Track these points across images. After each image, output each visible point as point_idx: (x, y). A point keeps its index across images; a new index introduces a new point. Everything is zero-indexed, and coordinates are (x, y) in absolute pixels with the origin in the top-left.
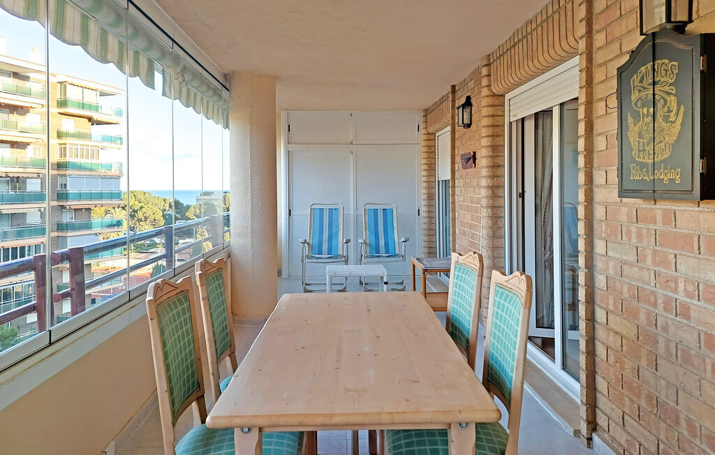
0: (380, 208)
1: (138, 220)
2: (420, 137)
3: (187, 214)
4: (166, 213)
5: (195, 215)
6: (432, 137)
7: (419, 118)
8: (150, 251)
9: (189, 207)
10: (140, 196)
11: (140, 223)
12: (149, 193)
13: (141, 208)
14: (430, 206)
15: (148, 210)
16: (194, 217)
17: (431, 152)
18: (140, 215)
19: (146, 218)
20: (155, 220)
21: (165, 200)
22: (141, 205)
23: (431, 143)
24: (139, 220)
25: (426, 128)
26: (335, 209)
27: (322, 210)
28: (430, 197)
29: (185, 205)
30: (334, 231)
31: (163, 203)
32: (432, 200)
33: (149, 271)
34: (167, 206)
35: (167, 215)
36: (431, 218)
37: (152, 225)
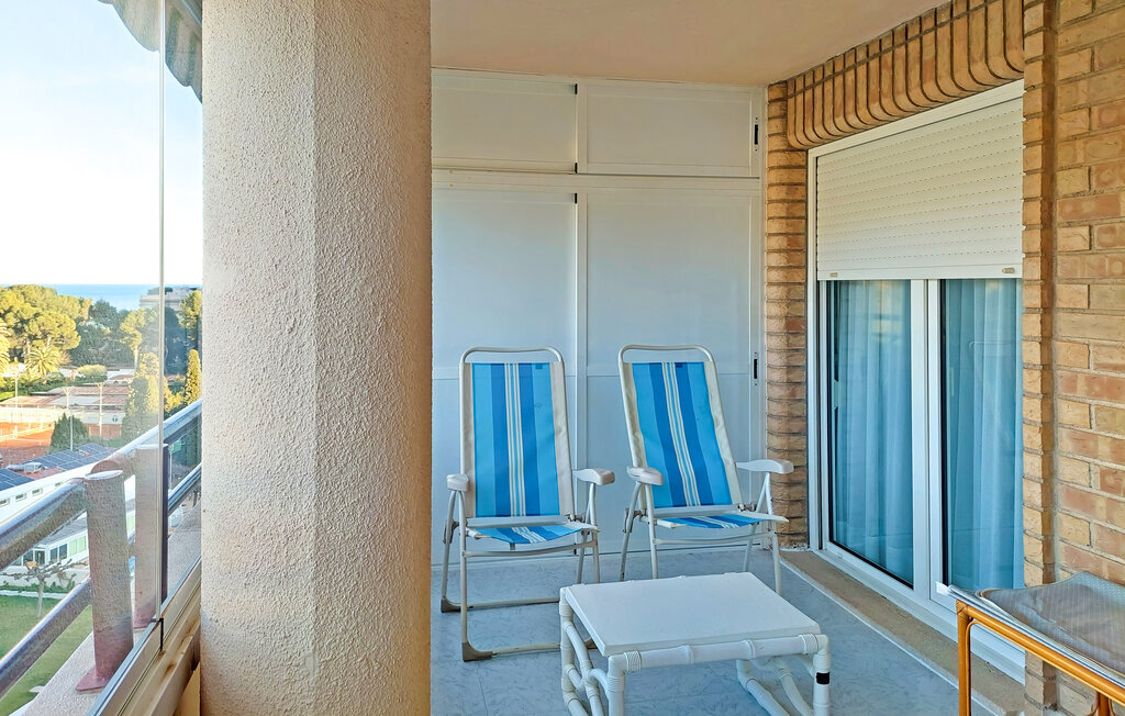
0: (667, 360)
1: (30, 337)
2: (760, 160)
3: (123, 326)
4: (82, 324)
5: (137, 329)
6: (797, 159)
7: (757, 108)
8: (51, 392)
9: (126, 314)
10: (34, 295)
11: (35, 342)
12: (51, 290)
13: (37, 315)
14: (794, 352)
15: (48, 320)
16: (137, 332)
17: (793, 201)
18: (33, 328)
19: (45, 336)
20: (62, 337)
21: (81, 302)
22: (35, 310)
23: (796, 176)
24: (33, 338)
25: (784, 134)
26: (539, 366)
27: (498, 368)
28: (794, 326)
29: (118, 311)
30: (540, 435)
31: (77, 307)
32: (796, 334)
33: (48, 429)
34: (86, 311)
35: (85, 328)
36: (795, 385)
37: (56, 345)
